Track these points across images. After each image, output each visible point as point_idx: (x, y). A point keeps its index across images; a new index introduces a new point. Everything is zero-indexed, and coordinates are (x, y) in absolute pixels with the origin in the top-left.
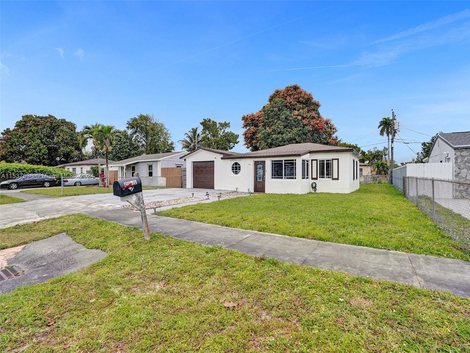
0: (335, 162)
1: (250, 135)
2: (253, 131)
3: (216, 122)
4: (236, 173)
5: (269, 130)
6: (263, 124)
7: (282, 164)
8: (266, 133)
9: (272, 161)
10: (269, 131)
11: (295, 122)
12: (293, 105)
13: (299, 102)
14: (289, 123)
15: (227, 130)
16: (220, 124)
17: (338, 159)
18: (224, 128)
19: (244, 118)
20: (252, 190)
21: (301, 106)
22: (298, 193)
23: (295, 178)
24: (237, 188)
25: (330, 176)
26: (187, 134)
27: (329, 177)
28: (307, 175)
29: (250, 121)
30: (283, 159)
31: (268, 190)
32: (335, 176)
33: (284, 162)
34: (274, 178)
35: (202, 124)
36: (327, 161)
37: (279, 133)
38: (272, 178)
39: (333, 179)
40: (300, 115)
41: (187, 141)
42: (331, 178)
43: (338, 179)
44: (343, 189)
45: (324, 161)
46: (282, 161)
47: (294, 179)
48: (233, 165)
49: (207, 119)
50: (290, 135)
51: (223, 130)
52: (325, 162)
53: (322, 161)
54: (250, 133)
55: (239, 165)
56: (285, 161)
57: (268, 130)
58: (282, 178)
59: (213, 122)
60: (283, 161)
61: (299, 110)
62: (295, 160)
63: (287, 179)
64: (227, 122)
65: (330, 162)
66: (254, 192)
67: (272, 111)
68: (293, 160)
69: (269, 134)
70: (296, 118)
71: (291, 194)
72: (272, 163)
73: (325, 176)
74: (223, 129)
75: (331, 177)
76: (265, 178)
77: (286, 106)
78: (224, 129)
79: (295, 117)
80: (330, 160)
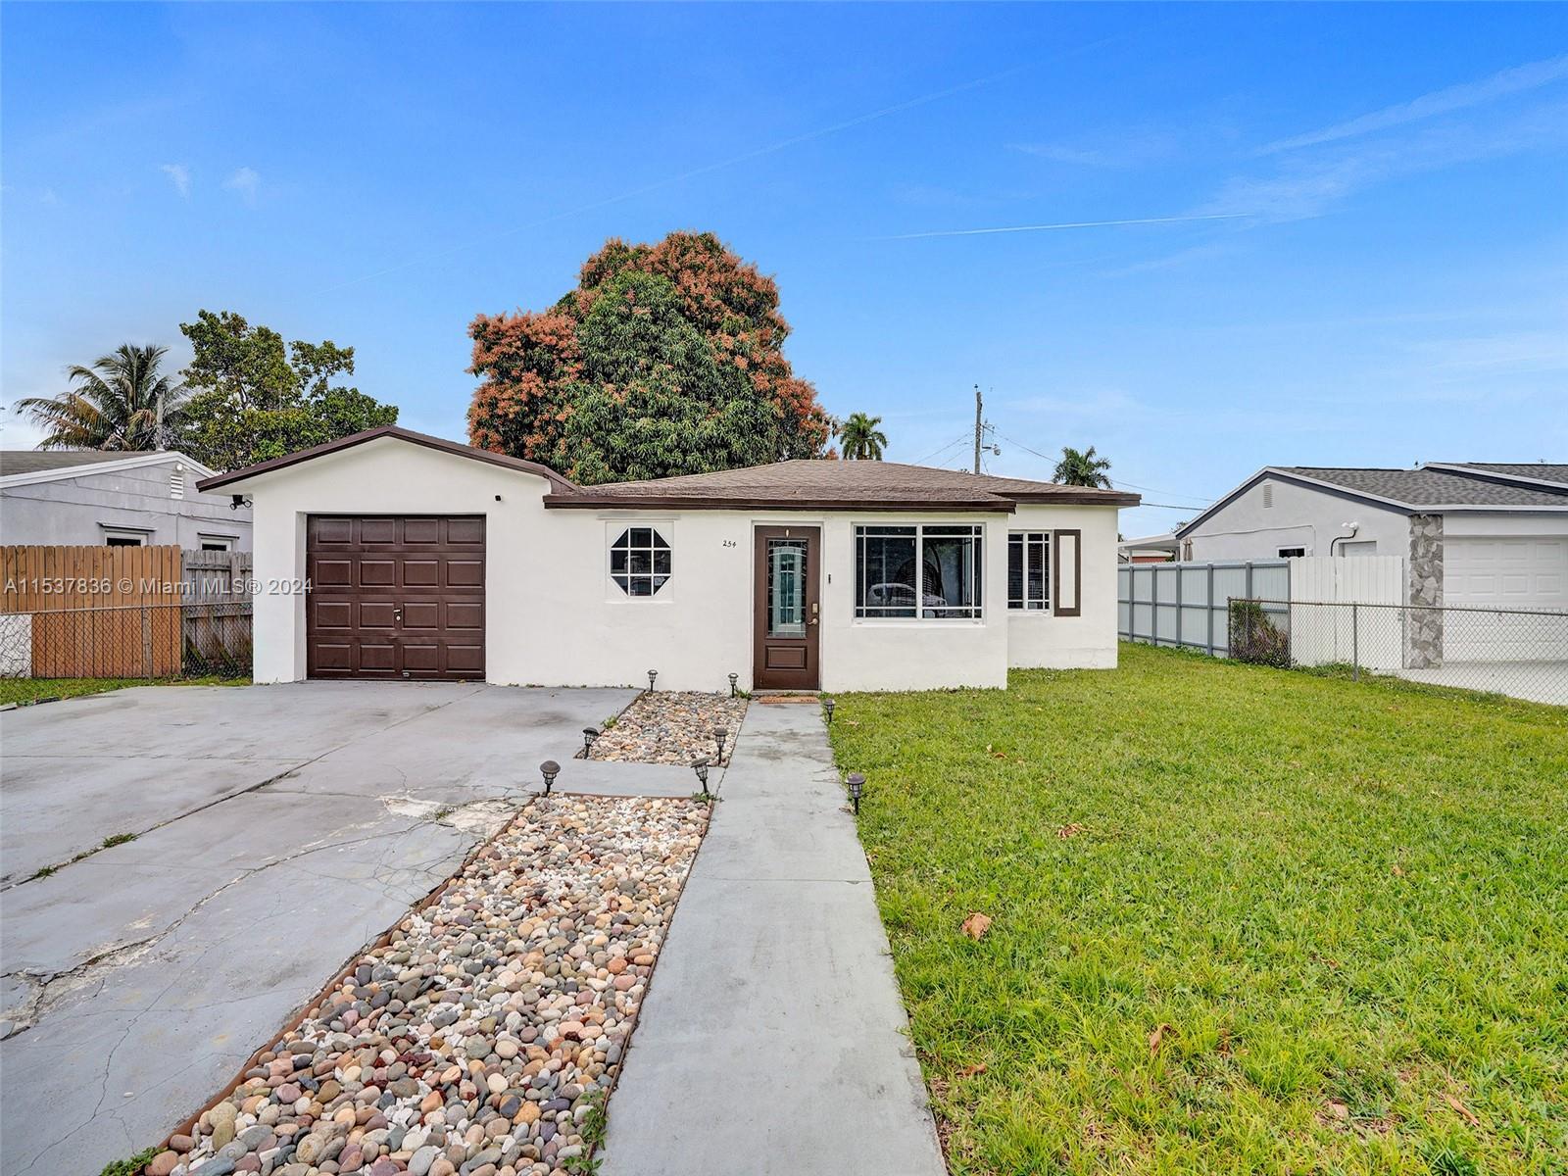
0: (1067, 544)
1: (517, 408)
2: (534, 391)
3: (277, 338)
4: (643, 588)
5: (616, 395)
6: (579, 366)
7: (910, 546)
9: (859, 530)
10: (619, 400)
11: (724, 375)
12: (707, 310)
13: (727, 301)
14: (700, 378)
15: (338, 381)
16: (300, 346)
17: (1076, 533)
18: (322, 368)
19: (480, 331)
20: (746, 684)
21: (738, 317)
23: (978, 615)
24: (652, 675)
25: (1044, 600)
26: (89, 374)
27: (1040, 606)
29: (518, 348)
30: (919, 521)
31: (833, 679)
32: (1067, 601)
33: (920, 537)
34: (870, 614)
35: (192, 332)
36: (1031, 537)
37: (662, 413)
38: (859, 614)
39: (1060, 612)
40: (743, 353)
41: (91, 410)
42: (1047, 607)
43: (1075, 612)
44: (1096, 650)
45: (1020, 537)
46: (913, 531)
47: (973, 619)
48: (622, 542)
49: (219, 316)
50: (708, 427)
51: (314, 380)
52: (1026, 542)
53: (1015, 538)
54: (519, 402)
55: (660, 542)
56: (926, 530)
57: (611, 395)
58: (913, 614)
59: (264, 334)
60: (920, 531)
61: (733, 334)
62: (978, 531)
63: (937, 616)
64: (340, 347)
65: (1044, 542)
66: (755, 687)
67: (624, 318)
68: (967, 530)
69: (616, 414)
70: (728, 363)
72: (859, 541)
73: (1026, 600)
74: (317, 371)
75: (1047, 604)
76: (817, 615)
77: (681, 310)
78: (323, 375)
79: (725, 356)
80: (1044, 533)
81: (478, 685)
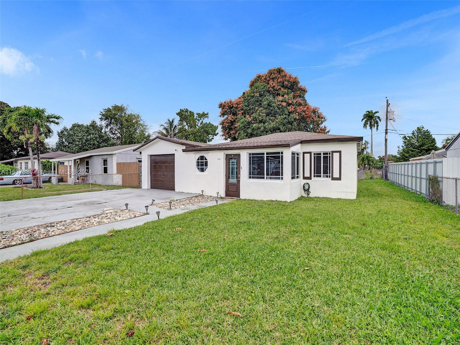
0: (336, 156)
1: (228, 124)
2: (231, 119)
3: (193, 112)
4: (202, 170)
5: (249, 118)
6: (242, 111)
7: (263, 158)
8: (246, 121)
9: (250, 154)
10: (250, 119)
11: (279, 108)
12: (276, 90)
13: (283, 86)
14: (272, 111)
15: (206, 121)
16: (197, 114)
17: (340, 152)
18: (201, 118)
19: (221, 106)
20: (223, 194)
21: (285, 90)
22: (286, 200)
23: (282, 179)
24: (203, 191)
25: (328, 175)
26: (163, 125)
27: (327, 177)
28: (298, 174)
29: (228, 109)
30: (265, 151)
31: (243, 195)
32: (336, 175)
33: (265, 155)
34: (253, 178)
35: (178, 114)
36: (324, 154)
37: (261, 122)
38: (250, 177)
39: (333, 179)
40: (285, 101)
41: (163, 133)
42: (330, 177)
43: (339, 179)
44: (347, 192)
45: (320, 154)
46: (263, 154)
48: (198, 159)
49: (183, 109)
50: (273, 125)
51: (201, 121)
52: (322, 156)
53: (317, 154)
54: (228, 123)
55: (206, 159)
56: (267, 154)
57: (248, 118)
58: (264, 178)
59: (190, 112)
60: (265, 154)
61: (283, 96)
62: (282, 153)
63: (270, 179)
64: (206, 113)
65: (329, 155)
66: (226, 196)
67: (253, 97)
68: (279, 153)
69: (249, 123)
70: (281, 105)
71: (276, 200)
72: (250, 157)
73: (322, 175)
74: (201, 119)
75: (330, 176)
76: (240, 178)
77: (269, 92)
78: (202, 120)
79: (279, 103)
80: (329, 152)
81: (172, 192)
